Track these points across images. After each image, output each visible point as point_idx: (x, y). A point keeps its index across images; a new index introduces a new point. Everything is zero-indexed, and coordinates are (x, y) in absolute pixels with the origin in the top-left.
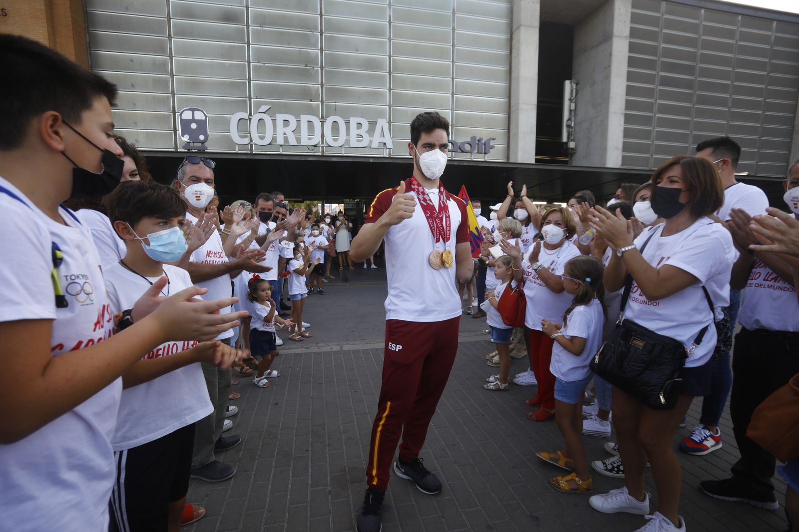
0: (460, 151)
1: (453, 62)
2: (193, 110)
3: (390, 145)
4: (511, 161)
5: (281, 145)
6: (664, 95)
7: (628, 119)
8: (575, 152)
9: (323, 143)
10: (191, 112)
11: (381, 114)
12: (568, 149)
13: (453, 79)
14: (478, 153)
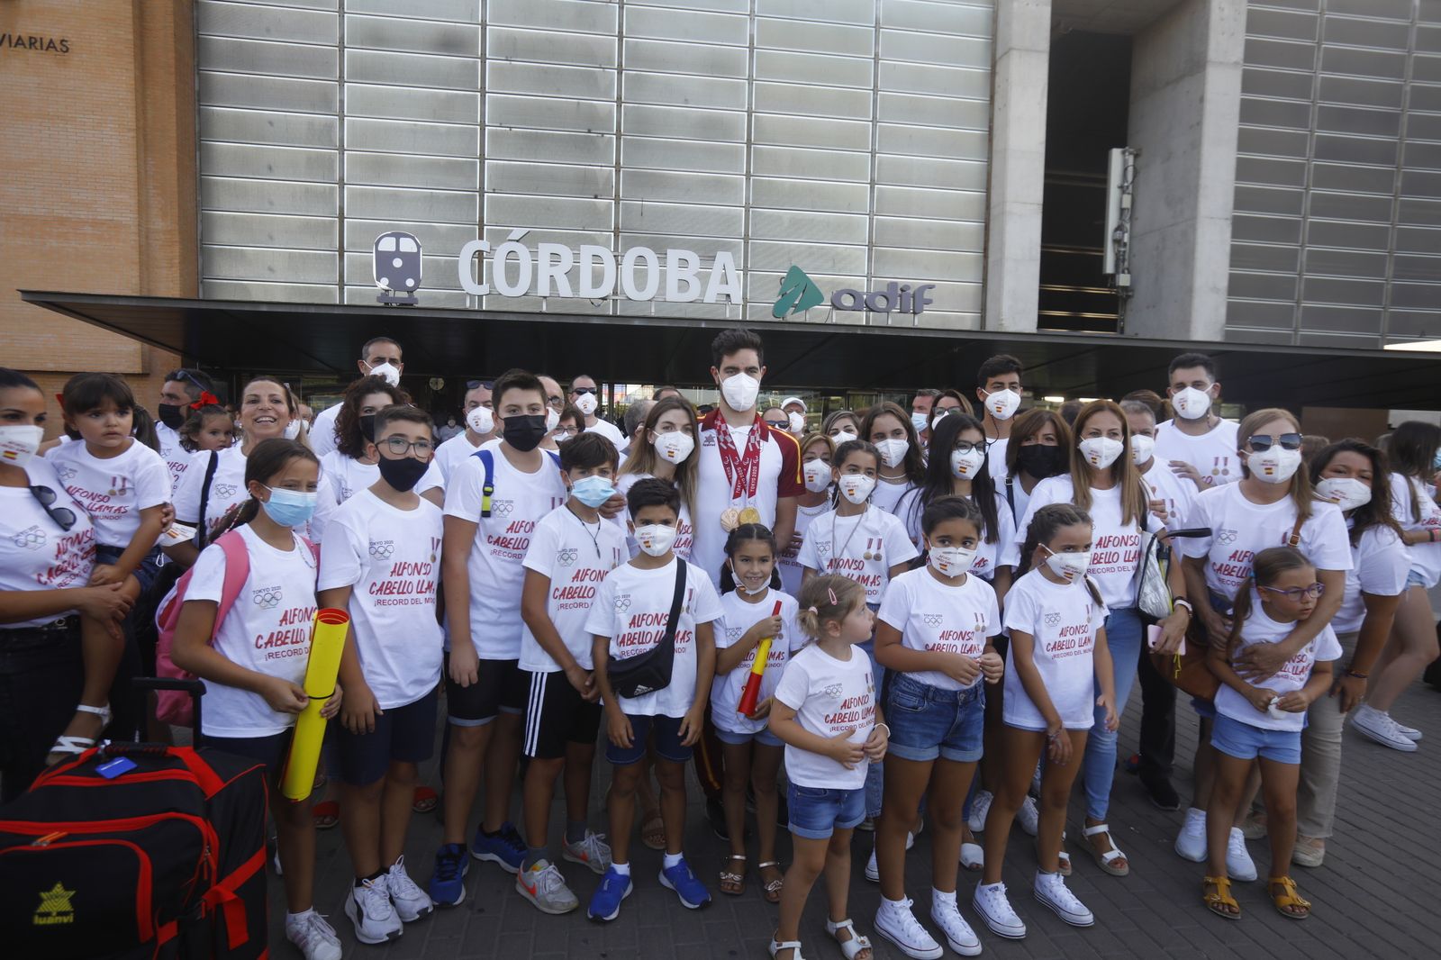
2: (398, 236)
7: (1240, 227)
8: (1130, 294)
10: (394, 240)
11: (728, 223)
12: (1116, 288)
13: (873, 153)
14: (901, 313)
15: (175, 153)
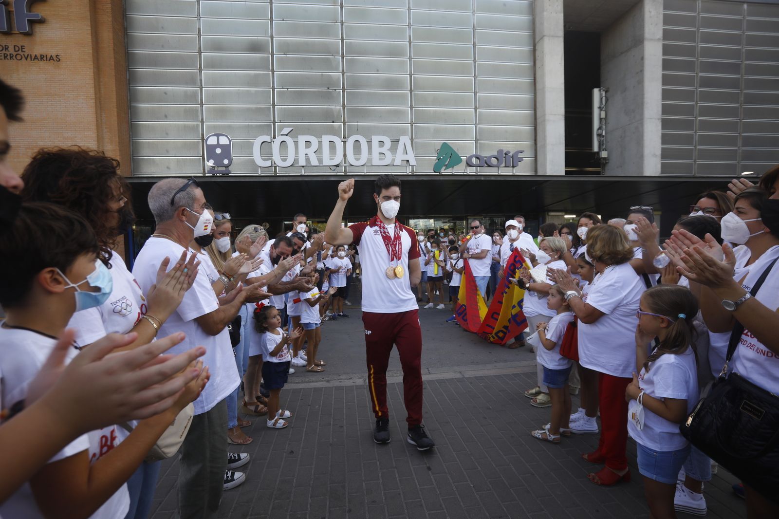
0: (486, 165)
1: (475, 76)
2: (218, 135)
3: (413, 162)
4: (539, 173)
5: (303, 166)
6: (705, 97)
7: (665, 124)
8: (607, 161)
9: (345, 163)
10: (216, 138)
11: (403, 132)
12: (600, 159)
13: (475, 93)
14: (505, 167)
15: (116, 110)
